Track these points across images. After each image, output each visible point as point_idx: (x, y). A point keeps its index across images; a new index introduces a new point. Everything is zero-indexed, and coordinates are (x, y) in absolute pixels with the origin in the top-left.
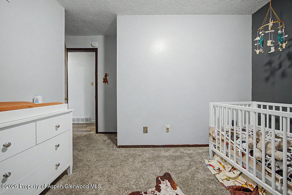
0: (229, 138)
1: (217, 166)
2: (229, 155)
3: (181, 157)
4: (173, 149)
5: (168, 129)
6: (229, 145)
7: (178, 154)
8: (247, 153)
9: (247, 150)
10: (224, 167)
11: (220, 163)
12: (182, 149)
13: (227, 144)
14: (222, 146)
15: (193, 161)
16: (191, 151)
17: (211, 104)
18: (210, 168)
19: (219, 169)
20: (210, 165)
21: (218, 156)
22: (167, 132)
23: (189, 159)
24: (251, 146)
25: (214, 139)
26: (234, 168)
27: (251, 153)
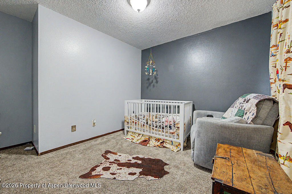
0: (137, 120)
1: (131, 137)
2: (137, 129)
3: (109, 141)
4: (100, 138)
5: (94, 124)
6: (137, 124)
7: (105, 140)
8: (145, 124)
9: (145, 123)
10: (134, 137)
11: (132, 136)
12: (106, 137)
13: (136, 123)
14: (133, 125)
15: (117, 140)
16: (113, 136)
17: (126, 101)
18: (128, 140)
19: (132, 139)
20: (128, 138)
21: (130, 132)
22: (94, 126)
23: (114, 140)
24: (147, 120)
25: (128, 123)
26: (139, 135)
27: (147, 123)
